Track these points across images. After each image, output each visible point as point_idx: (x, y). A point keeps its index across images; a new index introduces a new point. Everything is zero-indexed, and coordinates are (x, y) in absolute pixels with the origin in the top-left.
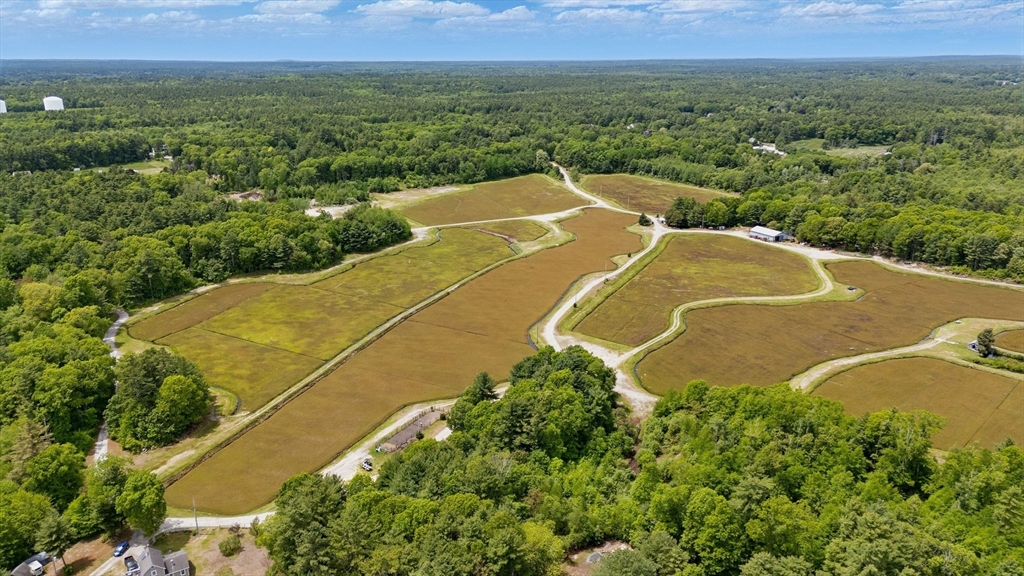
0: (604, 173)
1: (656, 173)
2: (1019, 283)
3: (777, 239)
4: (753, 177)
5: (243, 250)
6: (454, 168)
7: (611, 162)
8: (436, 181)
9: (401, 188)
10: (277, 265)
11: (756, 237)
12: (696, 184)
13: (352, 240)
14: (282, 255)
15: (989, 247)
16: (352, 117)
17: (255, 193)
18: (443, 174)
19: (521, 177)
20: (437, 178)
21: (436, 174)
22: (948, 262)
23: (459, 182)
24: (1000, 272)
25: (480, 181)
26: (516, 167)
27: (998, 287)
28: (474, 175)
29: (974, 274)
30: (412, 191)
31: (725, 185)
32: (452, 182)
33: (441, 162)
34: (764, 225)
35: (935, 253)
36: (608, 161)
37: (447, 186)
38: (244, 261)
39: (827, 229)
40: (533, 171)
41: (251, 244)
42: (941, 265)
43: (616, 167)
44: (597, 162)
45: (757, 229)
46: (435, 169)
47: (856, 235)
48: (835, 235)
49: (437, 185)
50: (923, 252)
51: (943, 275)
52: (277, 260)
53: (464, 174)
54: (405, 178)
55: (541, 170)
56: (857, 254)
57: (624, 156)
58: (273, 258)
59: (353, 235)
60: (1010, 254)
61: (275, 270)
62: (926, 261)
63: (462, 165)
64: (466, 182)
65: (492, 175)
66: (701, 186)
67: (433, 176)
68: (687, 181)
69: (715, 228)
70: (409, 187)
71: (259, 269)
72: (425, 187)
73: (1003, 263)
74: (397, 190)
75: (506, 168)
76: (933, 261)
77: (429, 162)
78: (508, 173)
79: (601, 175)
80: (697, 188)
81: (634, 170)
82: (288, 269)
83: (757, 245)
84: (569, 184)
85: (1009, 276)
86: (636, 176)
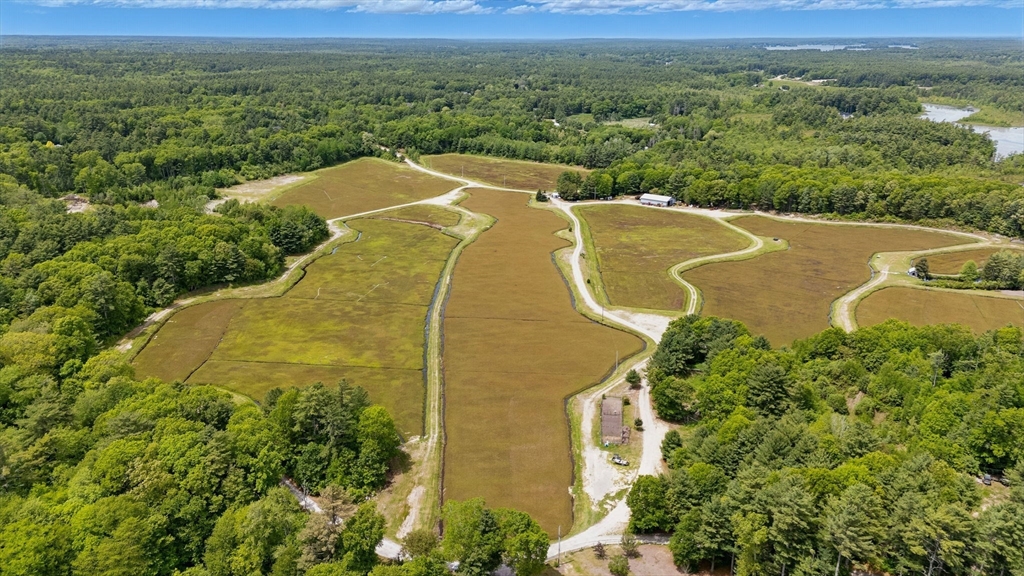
0: (434, 153)
1: (489, 151)
2: (877, 222)
3: (669, 204)
4: (596, 150)
5: (189, 264)
6: (288, 156)
7: (439, 143)
8: (274, 170)
9: (241, 181)
10: (229, 277)
11: (649, 204)
12: (535, 160)
13: (285, 241)
14: (235, 266)
15: (849, 195)
16: (49, 101)
17: (73, 199)
18: (277, 162)
19: (353, 162)
20: (275, 168)
21: (271, 163)
22: (819, 211)
23: (297, 170)
24: (861, 215)
25: (317, 168)
26: (346, 151)
27: (866, 226)
28: (311, 162)
29: (842, 218)
30: (253, 183)
31: (566, 159)
32: (290, 171)
33: (272, 149)
34: (648, 192)
35: (809, 203)
36: (437, 141)
37: (287, 175)
38: (190, 277)
39: (714, 191)
40: (362, 154)
41: (195, 257)
42: (813, 214)
43: (444, 147)
44: (427, 143)
45: (645, 196)
46: (268, 158)
47: (738, 194)
48: (722, 196)
49: (276, 174)
50: (798, 204)
51: (819, 221)
52: (227, 271)
53: (302, 161)
54: (240, 169)
55: (371, 153)
56: (739, 211)
57: (450, 136)
58: (223, 269)
59: (286, 236)
60: (866, 199)
61: (225, 284)
62: (801, 212)
63: (296, 151)
64: (304, 170)
65: (328, 160)
66: (541, 161)
67: (270, 165)
68: (525, 158)
69: (605, 198)
70: (249, 179)
71: (205, 285)
72: (266, 178)
73: (863, 207)
74: (237, 183)
75: (338, 153)
76: (807, 211)
77: (262, 150)
78: (340, 158)
79: (433, 156)
80: (537, 163)
81: (464, 150)
82: (241, 281)
83: (655, 210)
84: (413, 165)
85: (868, 217)
86: (467, 155)
